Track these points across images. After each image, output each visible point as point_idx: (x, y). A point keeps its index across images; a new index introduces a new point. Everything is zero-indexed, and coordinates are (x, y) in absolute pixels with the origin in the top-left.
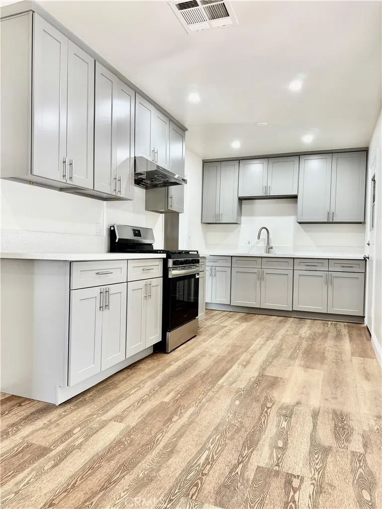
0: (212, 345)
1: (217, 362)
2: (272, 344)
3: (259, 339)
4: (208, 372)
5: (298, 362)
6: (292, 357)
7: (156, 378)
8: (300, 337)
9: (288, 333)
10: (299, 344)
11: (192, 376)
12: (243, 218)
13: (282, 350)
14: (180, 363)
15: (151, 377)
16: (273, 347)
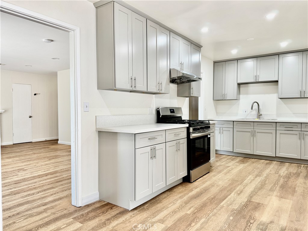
0: (219, 179)
1: (221, 191)
2: (259, 179)
3: (250, 176)
4: (215, 197)
5: (275, 193)
6: (271, 190)
7: (184, 199)
8: (279, 175)
9: (271, 172)
10: (278, 180)
11: (205, 199)
12: (241, 96)
13: (265, 184)
14: (198, 190)
15: (181, 197)
16: (259, 182)
